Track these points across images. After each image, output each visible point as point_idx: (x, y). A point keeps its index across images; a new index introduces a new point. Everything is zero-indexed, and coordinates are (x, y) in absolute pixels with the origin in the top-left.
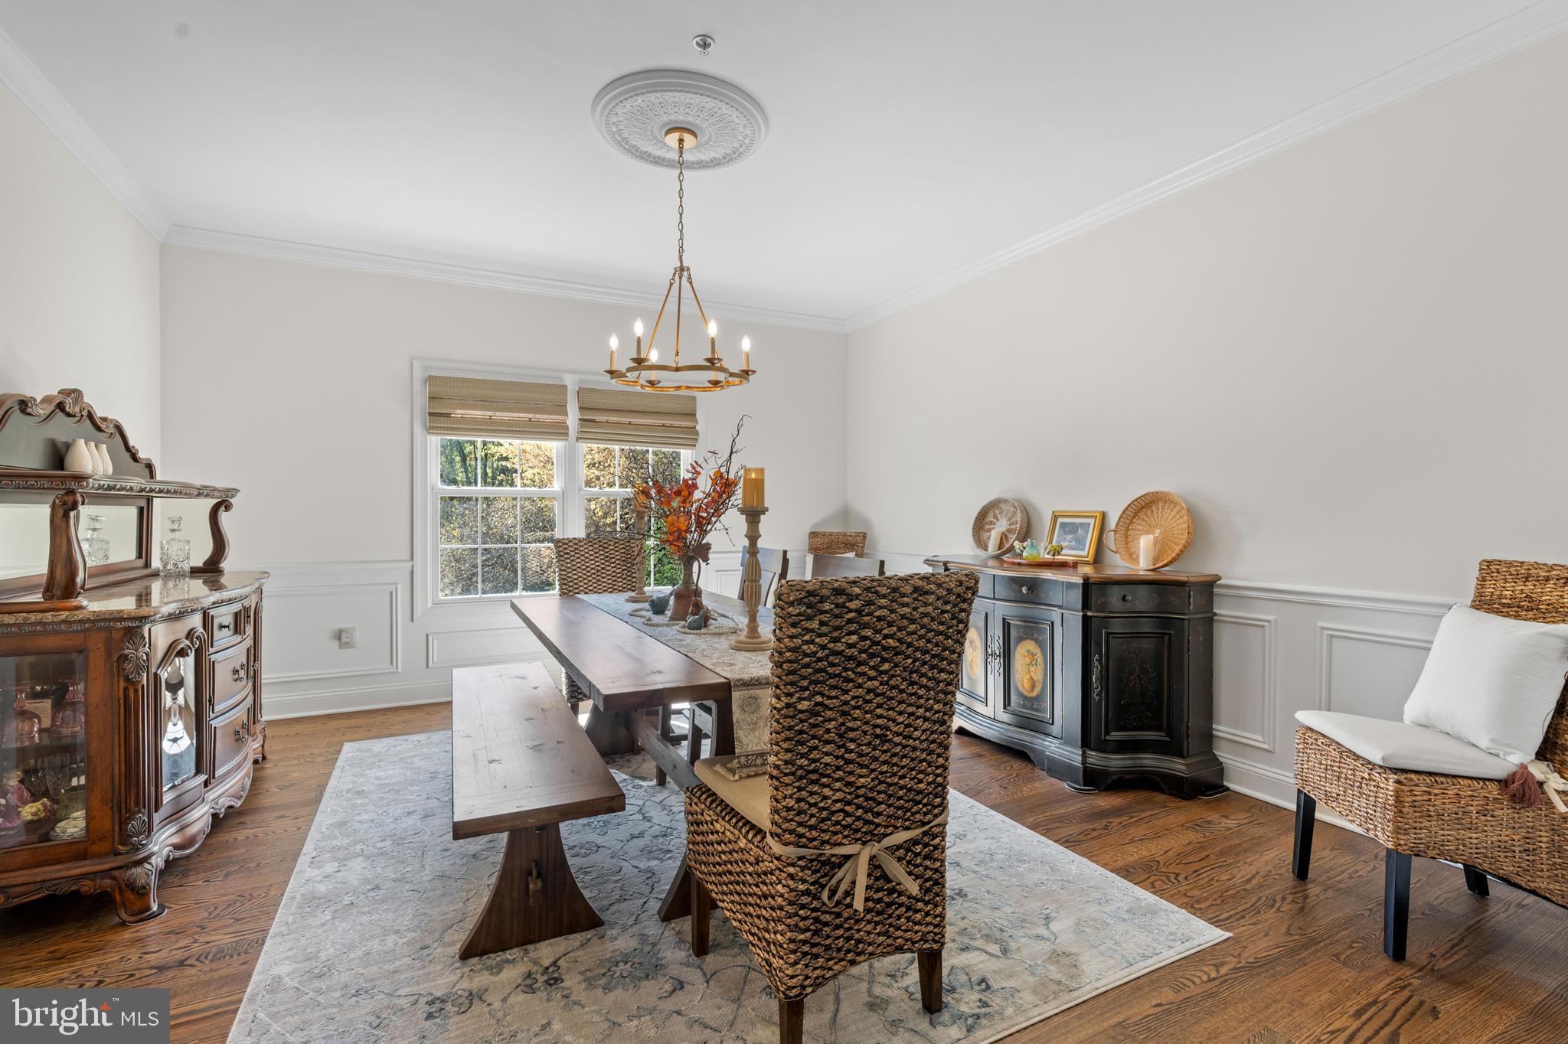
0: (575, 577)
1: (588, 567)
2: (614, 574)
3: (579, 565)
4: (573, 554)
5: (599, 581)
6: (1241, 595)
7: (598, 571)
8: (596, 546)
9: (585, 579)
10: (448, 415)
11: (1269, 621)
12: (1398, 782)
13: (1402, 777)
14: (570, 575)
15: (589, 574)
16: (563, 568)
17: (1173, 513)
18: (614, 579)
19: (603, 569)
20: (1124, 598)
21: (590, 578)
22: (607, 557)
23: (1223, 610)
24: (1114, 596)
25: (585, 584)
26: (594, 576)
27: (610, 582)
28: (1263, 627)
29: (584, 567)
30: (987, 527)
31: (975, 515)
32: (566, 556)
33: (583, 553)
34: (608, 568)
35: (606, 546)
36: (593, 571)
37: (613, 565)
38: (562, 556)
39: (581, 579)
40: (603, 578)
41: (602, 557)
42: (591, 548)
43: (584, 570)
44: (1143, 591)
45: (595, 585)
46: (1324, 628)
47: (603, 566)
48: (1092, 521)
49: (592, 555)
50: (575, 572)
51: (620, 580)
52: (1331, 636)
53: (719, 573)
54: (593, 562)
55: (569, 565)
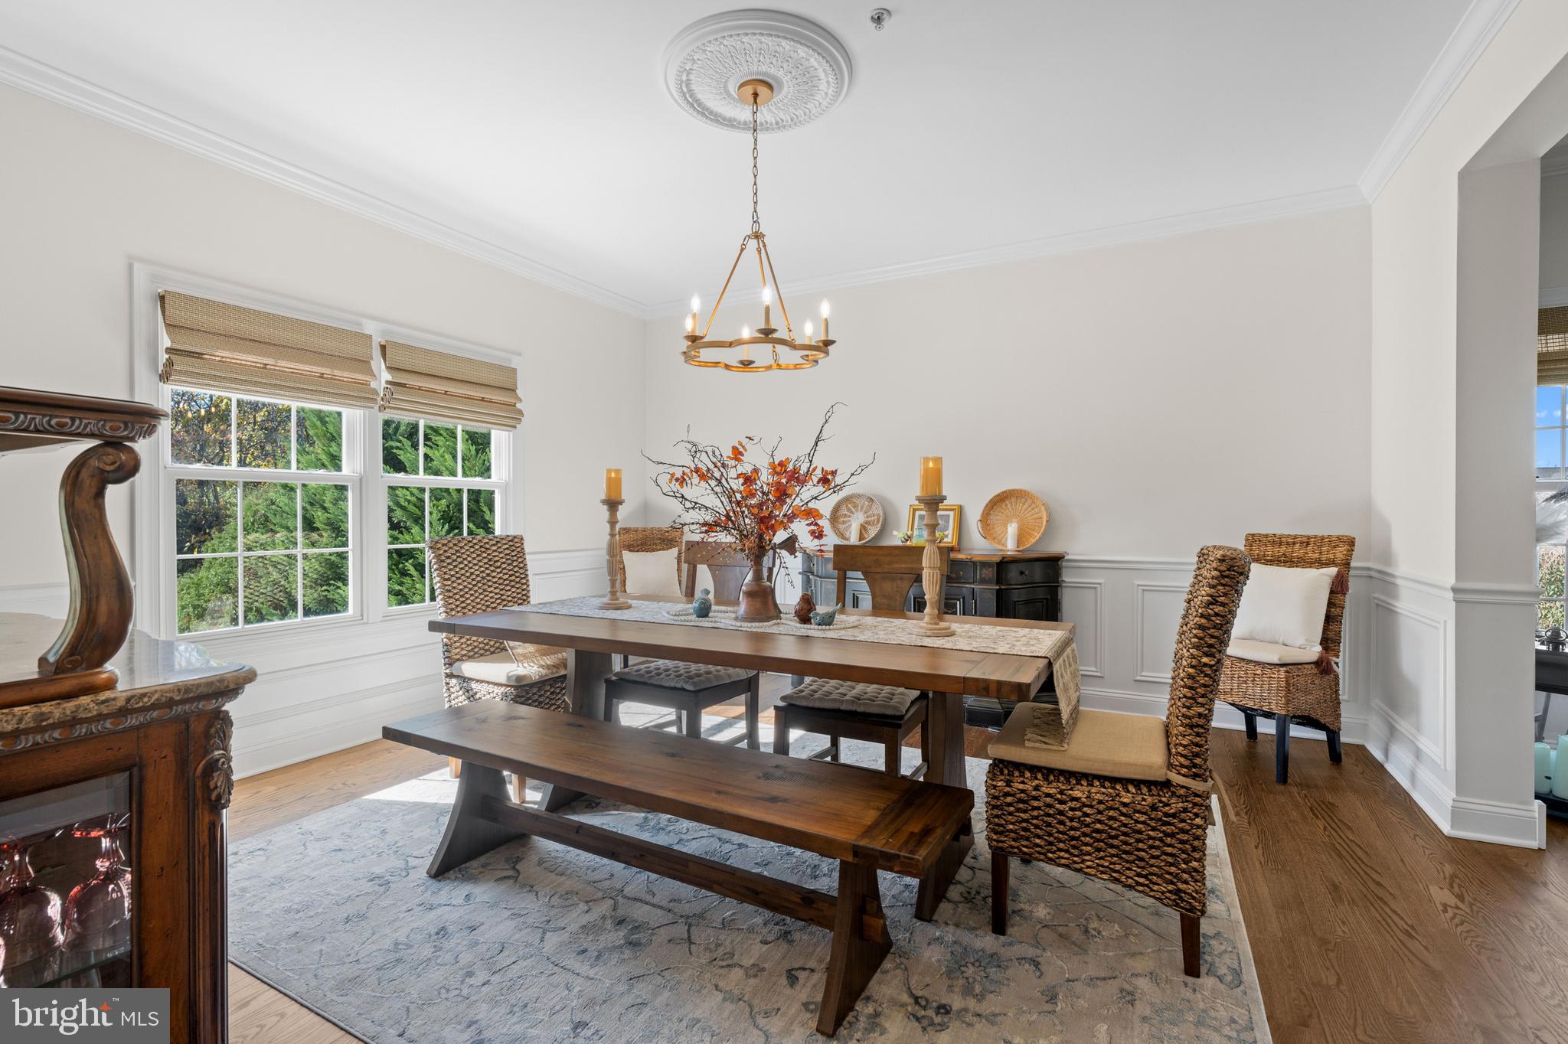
0: (461, 587)
1: (472, 573)
2: (501, 581)
3: (463, 572)
4: (454, 557)
5: (485, 590)
6: (1081, 566)
7: (483, 578)
8: (477, 547)
9: (470, 589)
10: (199, 355)
11: (1100, 584)
12: (1287, 672)
13: (1288, 668)
14: (455, 585)
15: (474, 583)
16: (447, 577)
17: (1025, 506)
18: (501, 587)
19: (488, 575)
20: (1022, 573)
21: (476, 588)
22: (490, 560)
23: (1068, 577)
24: (1013, 574)
25: (472, 595)
26: (480, 585)
27: (497, 591)
28: (1095, 588)
29: (468, 574)
30: (842, 519)
31: (831, 509)
32: (449, 561)
33: (465, 556)
34: (494, 574)
35: (488, 546)
36: (479, 579)
37: (499, 570)
38: (443, 561)
39: (466, 590)
40: (489, 586)
41: (486, 560)
42: (472, 550)
43: (468, 577)
44: (1038, 567)
45: (482, 596)
46: (1139, 585)
47: (488, 572)
48: (951, 513)
49: (474, 559)
50: (459, 581)
51: (509, 588)
52: (1144, 590)
53: (537, 577)
54: (477, 567)
55: (453, 573)
